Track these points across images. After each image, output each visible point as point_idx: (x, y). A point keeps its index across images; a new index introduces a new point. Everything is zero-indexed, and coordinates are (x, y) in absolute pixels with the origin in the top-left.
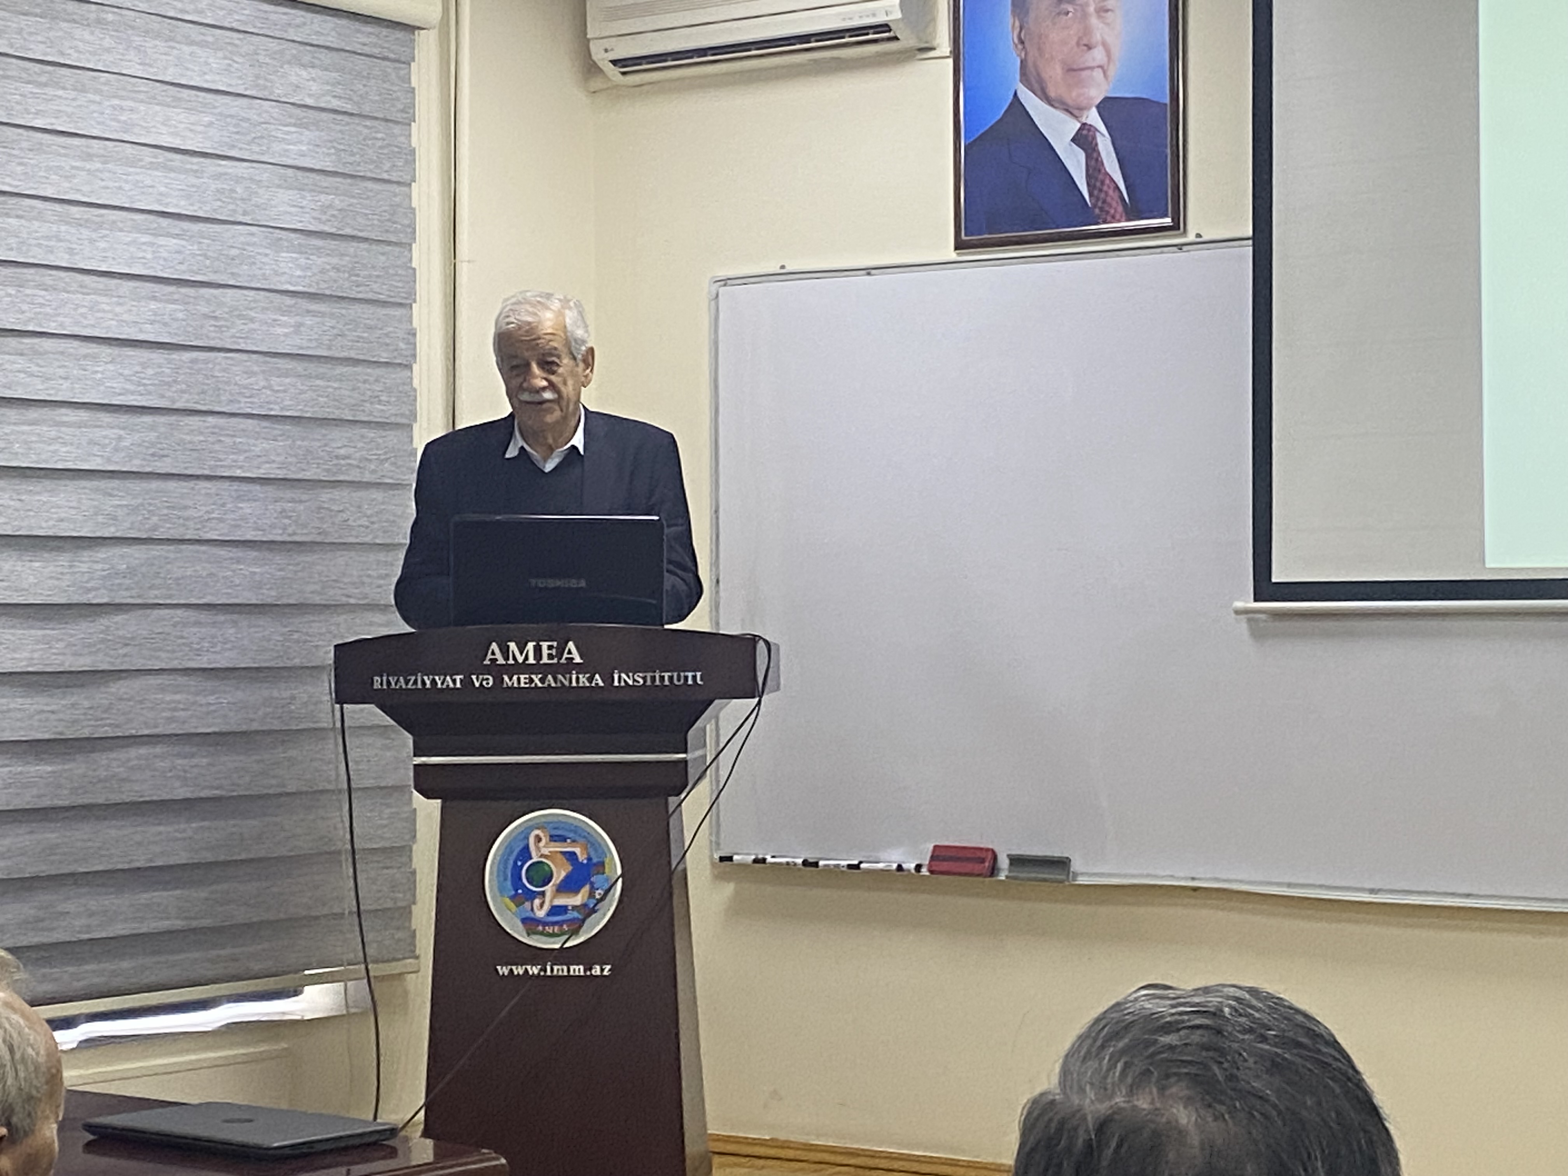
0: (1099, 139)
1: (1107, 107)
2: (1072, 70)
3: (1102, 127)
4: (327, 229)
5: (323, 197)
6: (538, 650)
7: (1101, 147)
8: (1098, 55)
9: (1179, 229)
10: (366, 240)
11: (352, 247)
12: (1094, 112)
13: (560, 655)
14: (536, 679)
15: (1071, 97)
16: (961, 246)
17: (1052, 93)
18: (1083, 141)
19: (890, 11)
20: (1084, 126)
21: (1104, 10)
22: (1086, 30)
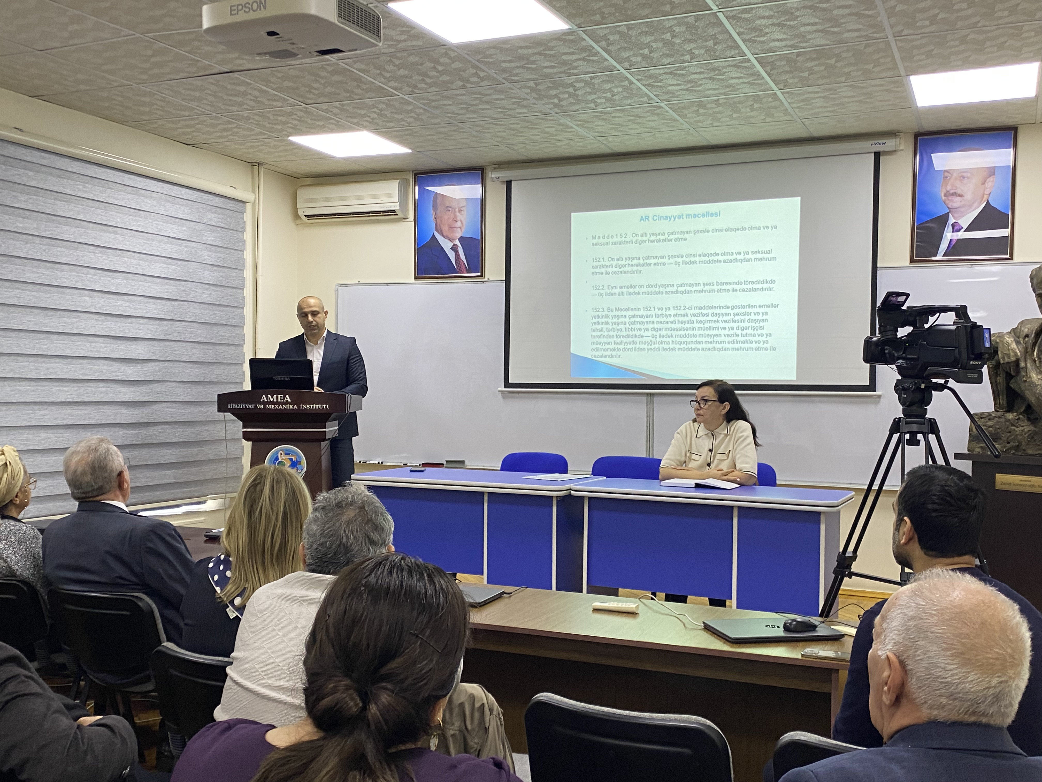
0: (459, 248)
1: (461, 239)
2: (451, 228)
3: (460, 246)
4: (219, 264)
5: (218, 254)
6: (277, 397)
7: (459, 251)
8: (459, 224)
9: (483, 276)
10: (230, 268)
11: (226, 270)
12: (457, 241)
13: (284, 399)
14: (277, 406)
15: (450, 236)
16: (416, 278)
17: (445, 235)
18: (454, 248)
19: (396, 206)
20: (454, 245)
21: (460, 211)
22: (455, 216)
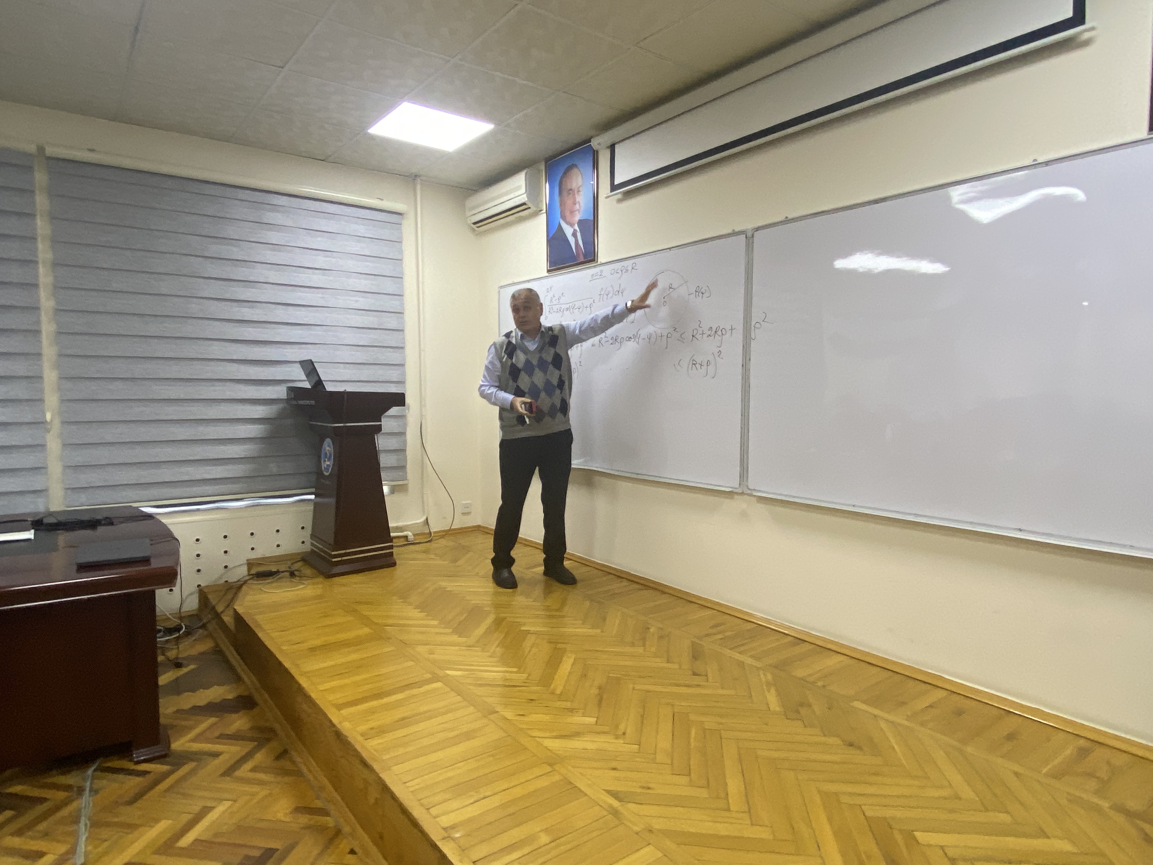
0: (578, 234)
1: (581, 223)
2: (572, 212)
3: (578, 230)
7: (578, 236)
8: (577, 206)
9: (595, 261)
12: (576, 225)
15: (571, 221)
16: (548, 271)
17: (567, 220)
18: (574, 235)
19: (524, 198)
20: (575, 231)
21: (579, 191)
22: (575, 199)
